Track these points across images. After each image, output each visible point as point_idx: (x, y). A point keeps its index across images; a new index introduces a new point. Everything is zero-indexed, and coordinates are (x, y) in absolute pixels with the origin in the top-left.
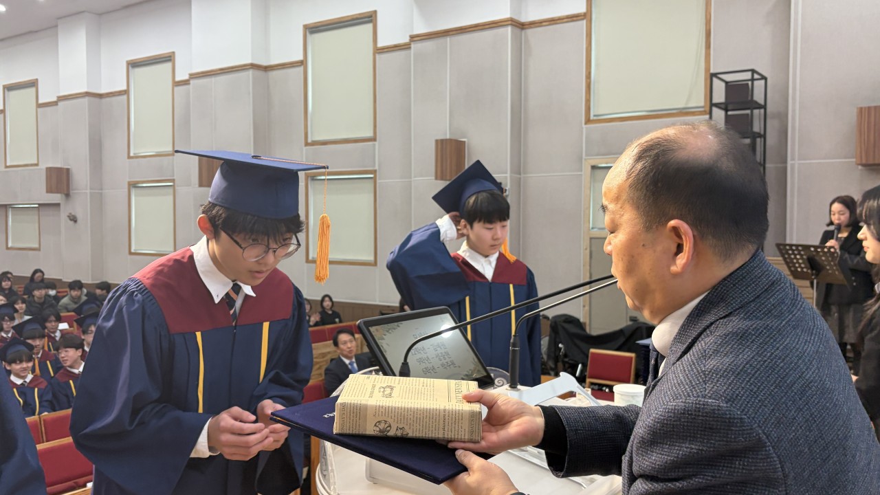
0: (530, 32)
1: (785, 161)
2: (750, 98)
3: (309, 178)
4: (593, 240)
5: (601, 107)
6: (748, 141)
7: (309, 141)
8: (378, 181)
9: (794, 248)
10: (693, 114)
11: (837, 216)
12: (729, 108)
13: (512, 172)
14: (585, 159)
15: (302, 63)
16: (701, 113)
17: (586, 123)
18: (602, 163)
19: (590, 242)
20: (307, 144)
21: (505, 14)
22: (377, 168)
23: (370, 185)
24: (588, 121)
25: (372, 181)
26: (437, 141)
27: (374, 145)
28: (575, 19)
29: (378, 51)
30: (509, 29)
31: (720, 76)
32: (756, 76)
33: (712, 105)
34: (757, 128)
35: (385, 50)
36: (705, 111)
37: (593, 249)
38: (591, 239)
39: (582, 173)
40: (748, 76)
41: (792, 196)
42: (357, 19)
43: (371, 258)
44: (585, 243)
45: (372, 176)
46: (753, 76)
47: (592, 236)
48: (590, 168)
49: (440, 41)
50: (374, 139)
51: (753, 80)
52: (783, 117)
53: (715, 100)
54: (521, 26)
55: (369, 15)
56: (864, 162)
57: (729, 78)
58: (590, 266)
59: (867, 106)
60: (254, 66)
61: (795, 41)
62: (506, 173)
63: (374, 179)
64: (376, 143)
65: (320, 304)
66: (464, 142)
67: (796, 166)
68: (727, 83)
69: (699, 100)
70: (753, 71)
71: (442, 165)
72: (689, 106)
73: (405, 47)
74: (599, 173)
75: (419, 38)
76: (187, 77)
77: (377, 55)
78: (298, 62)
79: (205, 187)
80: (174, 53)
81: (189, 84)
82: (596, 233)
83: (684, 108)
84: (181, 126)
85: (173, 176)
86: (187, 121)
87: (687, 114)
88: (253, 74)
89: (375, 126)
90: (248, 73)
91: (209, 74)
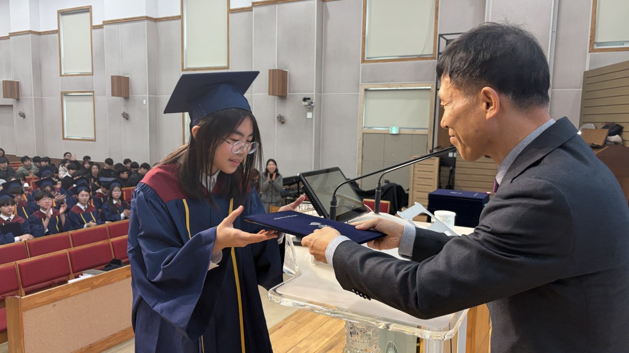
0: (329, 4)
4: (364, 135)
5: (370, 53)
7: (185, 68)
10: (426, 59)
13: (316, 92)
14: (361, 85)
15: (180, 17)
16: (431, 58)
17: (362, 63)
18: (370, 88)
20: (183, 70)
24: (363, 61)
26: (270, 70)
29: (231, 12)
30: (316, 1)
31: (444, 36)
35: (236, 11)
36: (433, 57)
37: (364, 140)
38: (363, 133)
39: (359, 93)
44: (360, 136)
47: (364, 132)
48: (364, 90)
49: (273, 7)
50: (228, 68)
57: (448, 37)
58: (362, 150)
60: (147, 18)
62: (313, 92)
66: (287, 72)
68: (447, 40)
69: (429, 50)
71: (273, 86)
72: (424, 53)
73: (249, 9)
74: (369, 94)
75: (258, 4)
76: (101, 23)
77: (230, 14)
78: (177, 17)
79: (116, 96)
80: (91, 6)
81: (103, 28)
82: (366, 130)
83: (421, 55)
84: (97, 56)
85: (93, 89)
86: (102, 53)
87: (423, 59)
88: (147, 23)
89: (229, 60)
90: (144, 22)
91: (116, 22)
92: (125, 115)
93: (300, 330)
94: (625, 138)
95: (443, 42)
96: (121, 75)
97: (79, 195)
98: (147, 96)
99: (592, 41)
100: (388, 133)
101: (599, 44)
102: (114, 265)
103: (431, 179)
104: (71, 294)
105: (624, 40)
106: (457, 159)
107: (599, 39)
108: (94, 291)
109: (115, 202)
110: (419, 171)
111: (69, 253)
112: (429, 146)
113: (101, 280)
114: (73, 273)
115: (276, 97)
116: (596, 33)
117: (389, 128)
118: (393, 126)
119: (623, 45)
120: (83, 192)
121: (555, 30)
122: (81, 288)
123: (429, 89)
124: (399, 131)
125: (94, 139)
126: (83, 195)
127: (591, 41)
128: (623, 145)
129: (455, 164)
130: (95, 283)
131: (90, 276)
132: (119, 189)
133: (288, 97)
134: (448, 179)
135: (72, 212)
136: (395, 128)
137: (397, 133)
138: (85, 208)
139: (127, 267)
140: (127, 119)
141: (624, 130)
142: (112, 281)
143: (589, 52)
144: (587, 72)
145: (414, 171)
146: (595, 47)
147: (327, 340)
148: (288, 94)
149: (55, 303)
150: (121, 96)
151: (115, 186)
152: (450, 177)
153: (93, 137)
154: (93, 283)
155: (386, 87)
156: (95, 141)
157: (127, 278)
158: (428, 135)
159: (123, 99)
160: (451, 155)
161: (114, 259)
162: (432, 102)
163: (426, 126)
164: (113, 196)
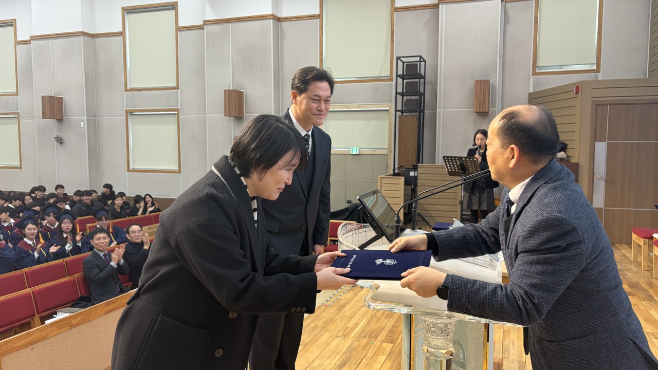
0: (284, 24)
1: (436, 110)
2: (418, 72)
6: (417, 97)
7: (128, 88)
8: (180, 116)
9: (449, 158)
10: (384, 80)
11: (479, 141)
12: (405, 78)
15: (122, 34)
16: (388, 80)
20: (126, 90)
21: (268, 11)
22: (179, 107)
23: (174, 119)
25: (176, 116)
26: (225, 91)
27: (177, 92)
28: (313, 18)
29: (179, 29)
30: (272, 20)
31: (401, 59)
32: (422, 60)
33: (397, 76)
34: (422, 91)
35: (185, 29)
36: (390, 79)
40: (418, 59)
41: (439, 129)
42: (163, 6)
43: (176, 168)
45: (176, 112)
46: (420, 59)
49: (225, 25)
50: (177, 88)
51: (420, 61)
52: (435, 84)
53: (398, 74)
54: (278, 20)
55: (172, 4)
56: (478, 111)
57: (404, 60)
59: (480, 79)
60: (84, 34)
61: (441, 41)
63: (178, 115)
64: (179, 91)
66: (243, 92)
67: (442, 112)
68: (403, 63)
69: (386, 73)
70: (421, 57)
71: (229, 107)
72: (381, 75)
73: (200, 28)
75: (210, 23)
76: (28, 38)
77: (179, 32)
78: (118, 33)
79: (48, 118)
80: (15, 19)
81: (30, 43)
84: (23, 74)
85: (18, 110)
86: (29, 71)
87: (380, 80)
88: (84, 40)
89: (178, 79)
90: (79, 38)
91: (47, 37)
92: (59, 140)
93: (310, 350)
94: (569, 154)
95: (400, 63)
96: (53, 95)
97: (26, 229)
98: (85, 118)
99: (535, 66)
100: (348, 153)
101: (540, 68)
102: (84, 303)
103: (398, 198)
104: (50, 336)
105: (563, 64)
106: (418, 178)
107: (541, 63)
108: (72, 330)
109: (65, 235)
110: (385, 190)
111: (33, 292)
112: (388, 165)
113: (79, 318)
114: (38, 314)
115: (232, 118)
116: (537, 58)
117: (350, 148)
118: (353, 146)
119: (562, 68)
120: (30, 226)
121: (502, 55)
122: (60, 328)
123: (388, 110)
124: (360, 151)
125: (19, 166)
126: (30, 229)
127: (533, 65)
128: (568, 161)
129: (416, 182)
130: (74, 322)
131: (67, 315)
132: (69, 221)
133: (245, 118)
135: (19, 247)
136: (355, 149)
137: (359, 154)
138: (33, 243)
139: (105, 303)
140: (61, 143)
141: (568, 147)
142: (90, 319)
143: (533, 75)
144: (531, 93)
145: (381, 190)
146: (538, 71)
147: (338, 357)
148: (245, 114)
149: (34, 346)
150: (54, 118)
151: (64, 218)
153: (19, 164)
154: (71, 322)
155: (345, 108)
156: (21, 168)
157: (106, 314)
158: (388, 155)
159: (56, 122)
160: (412, 174)
161: (82, 296)
162: (390, 123)
163: (386, 147)
164: (63, 229)
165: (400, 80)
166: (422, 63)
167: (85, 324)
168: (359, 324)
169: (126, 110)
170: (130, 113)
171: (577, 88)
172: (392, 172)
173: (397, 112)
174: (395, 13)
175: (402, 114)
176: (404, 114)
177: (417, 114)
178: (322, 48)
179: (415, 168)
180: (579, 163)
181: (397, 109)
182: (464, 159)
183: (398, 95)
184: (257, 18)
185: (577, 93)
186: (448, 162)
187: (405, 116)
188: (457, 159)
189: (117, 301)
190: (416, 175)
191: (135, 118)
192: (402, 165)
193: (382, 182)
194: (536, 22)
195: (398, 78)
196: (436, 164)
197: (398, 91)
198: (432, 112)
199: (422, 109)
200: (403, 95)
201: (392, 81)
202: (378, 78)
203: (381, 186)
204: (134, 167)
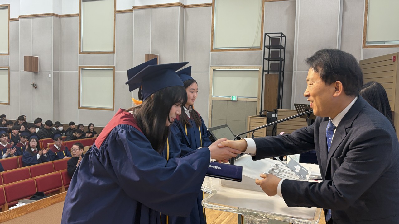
0: (187, 9)
1: (292, 71)
2: (280, 44)
3: (81, 69)
4: (213, 101)
5: (217, 45)
6: (279, 62)
7: (81, 51)
8: (115, 72)
9: (298, 105)
10: (256, 49)
12: (271, 48)
14: (211, 67)
15: (79, 15)
17: (211, 51)
18: (217, 69)
19: (212, 101)
20: (80, 53)
22: (115, 65)
23: (111, 73)
24: (212, 50)
25: (113, 71)
26: (146, 55)
27: (114, 55)
28: (207, 5)
29: (116, 12)
30: (179, 7)
31: (268, 35)
32: (283, 36)
33: (265, 46)
34: (282, 57)
35: (120, 12)
36: (260, 49)
37: (213, 105)
39: (209, 72)
40: (280, 35)
41: (294, 85)
43: (112, 107)
44: (210, 102)
45: (113, 69)
46: (281, 35)
48: (212, 70)
49: (147, 10)
50: (114, 52)
51: (281, 37)
52: (292, 53)
54: (183, 7)
57: (271, 35)
58: (212, 112)
60: (53, 15)
63: (114, 71)
64: (115, 54)
65: (88, 128)
66: (158, 56)
67: (296, 73)
68: (270, 37)
69: (257, 44)
70: (282, 33)
72: (254, 46)
73: (130, 11)
74: (216, 73)
75: (137, 8)
76: (17, 17)
77: (116, 14)
78: (76, 14)
79: (28, 71)
80: (9, 5)
81: (19, 20)
82: (214, 98)
83: (252, 47)
84: (13, 41)
85: (9, 65)
86: (17, 39)
87: (253, 49)
88: (53, 19)
89: (114, 46)
90: (51, 17)
91: (29, 16)
92: (34, 86)
95: (267, 38)
96: (32, 56)
98: (52, 71)
99: (365, 41)
100: (229, 100)
101: (369, 43)
102: (39, 197)
103: (262, 132)
104: (12, 218)
105: (385, 40)
106: (278, 119)
107: (369, 39)
108: (28, 215)
109: (33, 150)
110: (253, 127)
111: (5, 187)
112: (257, 109)
113: (33, 207)
114: (7, 203)
116: (367, 36)
117: (230, 96)
118: (234, 95)
119: (385, 43)
121: (341, 33)
122: (19, 213)
123: (258, 70)
127: (363, 41)
130: (29, 209)
131: (24, 204)
134: (272, 132)
136: (234, 97)
137: (237, 100)
139: (52, 197)
140: (36, 88)
142: (40, 207)
143: (363, 48)
144: (362, 60)
145: (250, 126)
146: (367, 45)
150: (31, 71)
151: (32, 138)
152: (273, 131)
153: (8, 101)
154: (27, 209)
155: (228, 68)
156: (9, 104)
157: (51, 205)
158: (258, 102)
159: (33, 73)
160: (273, 116)
161: (37, 192)
162: (259, 79)
163: (256, 96)
164: (30, 146)
165: (267, 50)
166: (282, 38)
167: (36, 211)
168: (224, 221)
169: (79, 66)
170: (82, 69)
171: (394, 57)
172: (259, 114)
173: (264, 72)
174: (265, 3)
175: (268, 73)
176: (269, 73)
177: (278, 73)
178: (214, 26)
179: (275, 112)
180: (395, 111)
181: (264, 70)
182: (308, 106)
183: (265, 60)
184: (169, 6)
185: (394, 61)
186: (298, 108)
187: (270, 74)
188: (303, 106)
189: (59, 196)
190: (276, 117)
191: (85, 72)
192: (266, 109)
193: (251, 121)
194: (366, 10)
195: (266, 48)
196: (292, 110)
197: (265, 57)
198: (290, 72)
199: (282, 70)
200: (269, 60)
201: (262, 50)
202: (252, 48)
203: (250, 124)
204: (83, 106)
